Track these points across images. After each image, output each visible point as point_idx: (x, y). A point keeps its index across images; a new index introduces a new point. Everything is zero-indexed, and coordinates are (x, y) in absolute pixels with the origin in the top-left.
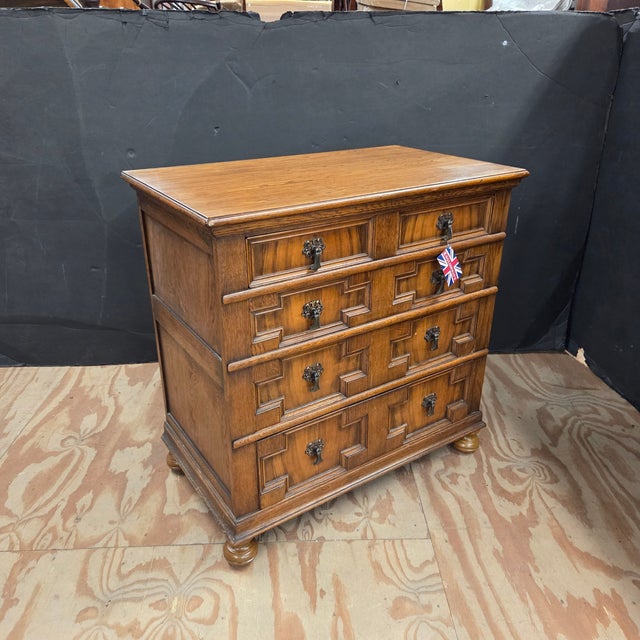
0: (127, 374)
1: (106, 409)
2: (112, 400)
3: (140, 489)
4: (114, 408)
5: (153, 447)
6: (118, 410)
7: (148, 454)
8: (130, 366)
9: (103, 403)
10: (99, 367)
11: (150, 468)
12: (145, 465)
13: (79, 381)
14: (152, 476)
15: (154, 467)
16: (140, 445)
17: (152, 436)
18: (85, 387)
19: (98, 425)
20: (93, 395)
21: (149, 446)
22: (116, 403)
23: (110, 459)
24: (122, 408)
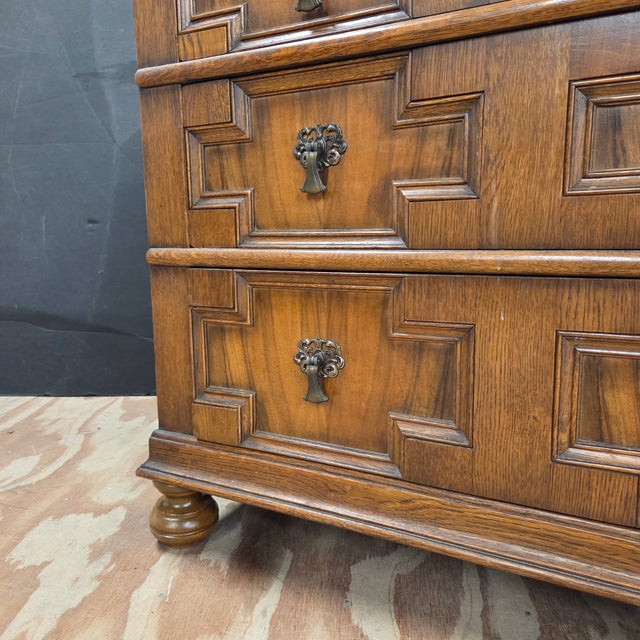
0: (123, 407)
1: (64, 448)
2: (81, 438)
3: (59, 612)
4: (78, 448)
5: (128, 516)
6: (85, 451)
7: (114, 529)
8: (132, 398)
9: (61, 443)
10: (82, 398)
11: (107, 558)
12: (96, 552)
13: (39, 413)
14: (103, 578)
15: (116, 557)
16: (100, 511)
17: (132, 496)
18: (43, 420)
19: (34, 472)
20: (49, 431)
21: (120, 514)
22: (86, 442)
23: (22, 535)
24: (94, 449)
